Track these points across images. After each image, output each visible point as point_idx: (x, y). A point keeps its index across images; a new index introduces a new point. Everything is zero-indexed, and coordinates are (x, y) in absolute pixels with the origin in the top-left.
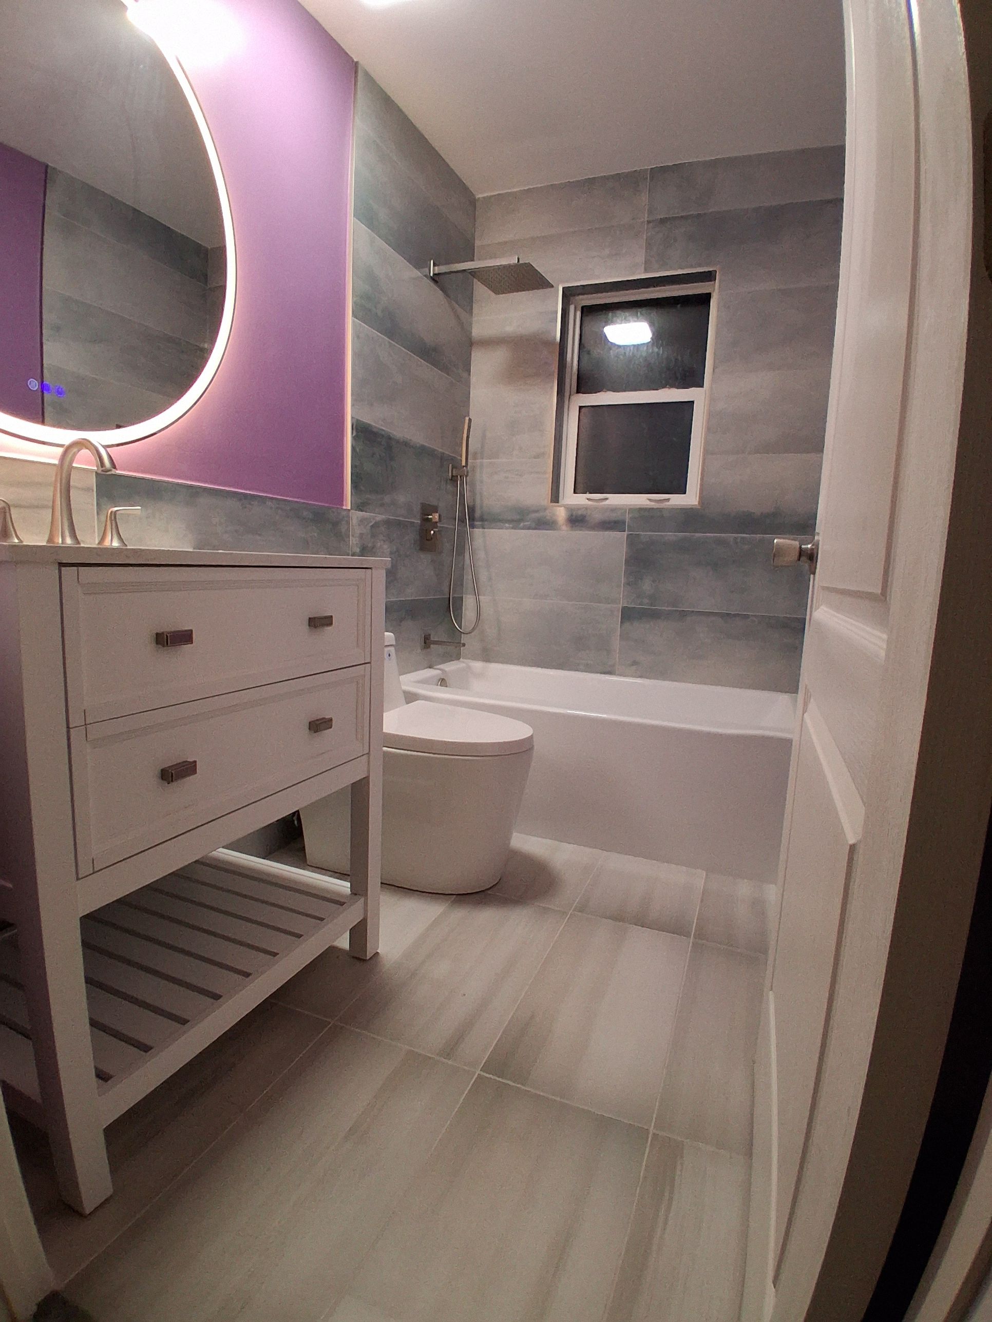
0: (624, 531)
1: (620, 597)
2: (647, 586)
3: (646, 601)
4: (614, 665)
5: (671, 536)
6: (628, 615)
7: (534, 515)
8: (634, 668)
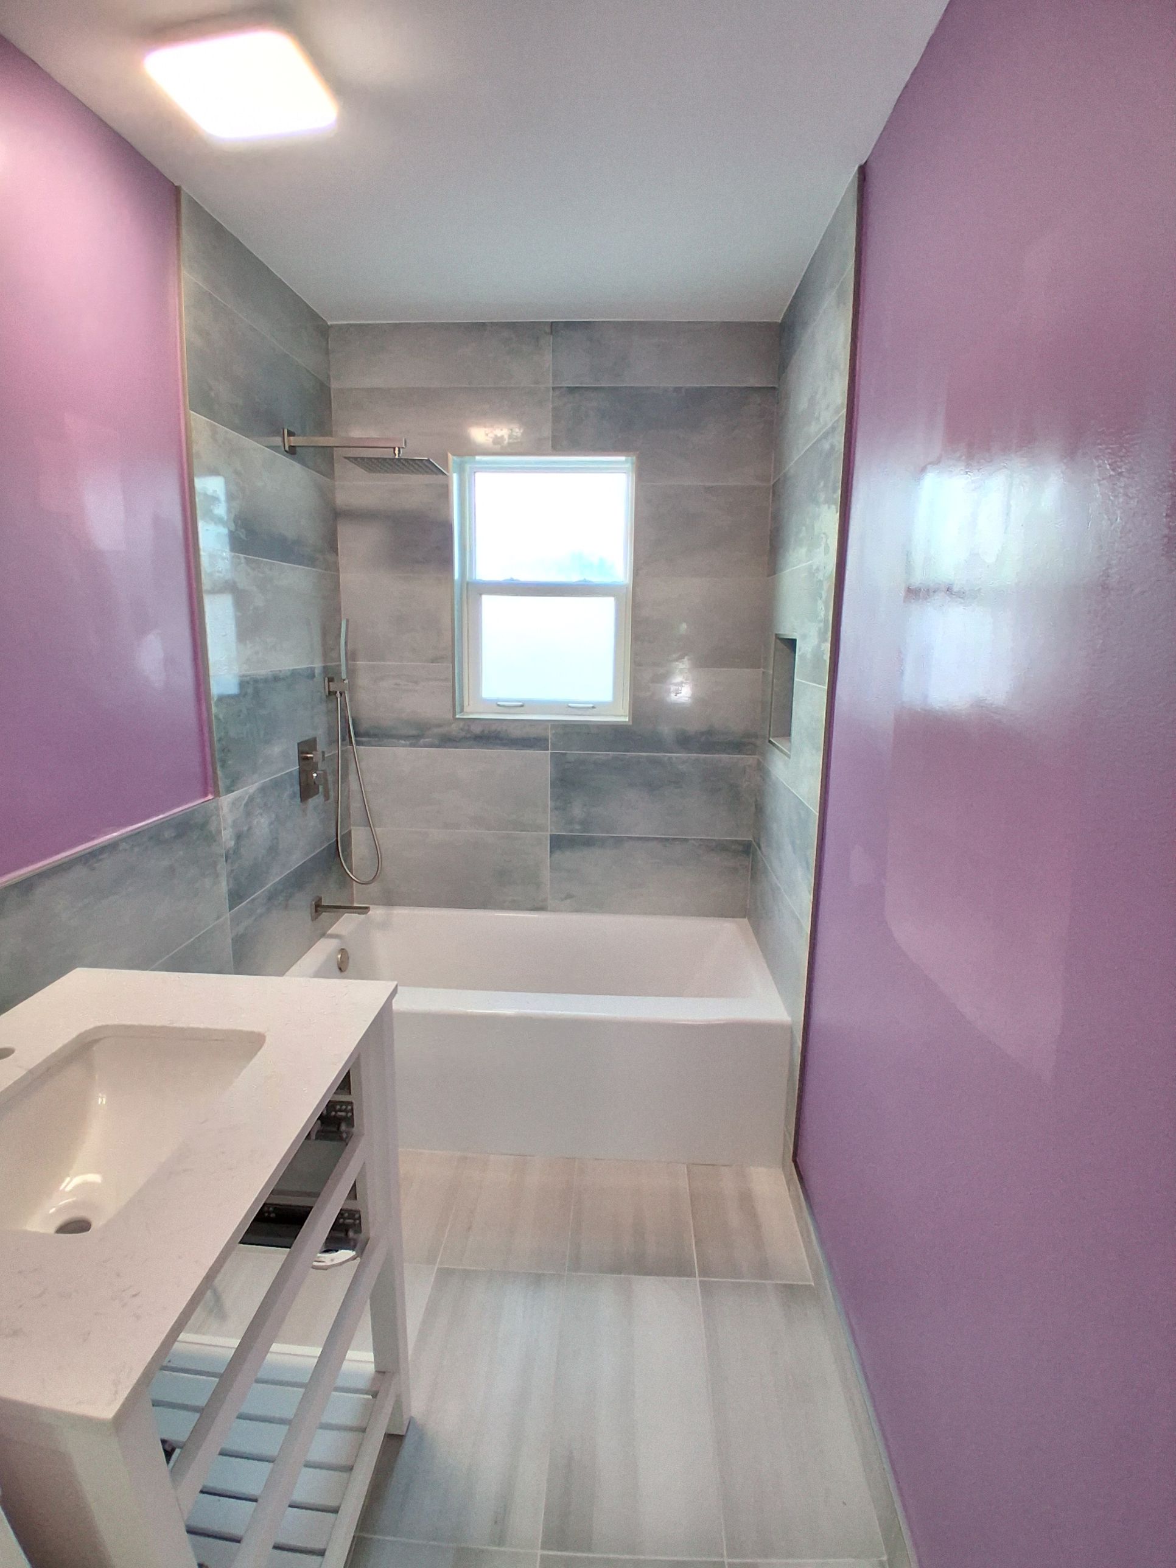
0: (548, 750)
1: (548, 823)
2: (577, 811)
3: (578, 827)
4: (545, 900)
5: (602, 755)
6: (557, 843)
7: (436, 730)
8: (568, 901)
